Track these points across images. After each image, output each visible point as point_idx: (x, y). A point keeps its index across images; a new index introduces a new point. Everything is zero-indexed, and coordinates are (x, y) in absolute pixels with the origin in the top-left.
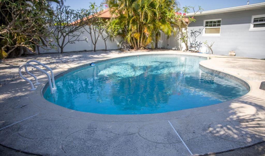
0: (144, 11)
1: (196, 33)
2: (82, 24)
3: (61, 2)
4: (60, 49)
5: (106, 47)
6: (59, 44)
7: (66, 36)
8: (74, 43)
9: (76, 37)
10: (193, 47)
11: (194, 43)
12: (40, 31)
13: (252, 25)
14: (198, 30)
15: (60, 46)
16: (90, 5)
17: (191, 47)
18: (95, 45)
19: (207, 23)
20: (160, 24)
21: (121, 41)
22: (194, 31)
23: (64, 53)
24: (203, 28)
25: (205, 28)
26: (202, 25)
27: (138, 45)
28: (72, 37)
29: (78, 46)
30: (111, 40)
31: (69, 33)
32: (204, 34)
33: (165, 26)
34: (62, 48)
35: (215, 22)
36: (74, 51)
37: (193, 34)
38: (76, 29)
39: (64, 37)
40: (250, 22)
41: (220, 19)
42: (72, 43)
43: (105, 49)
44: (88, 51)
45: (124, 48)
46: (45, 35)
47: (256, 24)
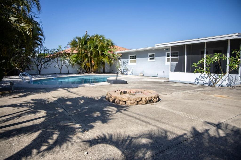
0: (90, 50)
1: (125, 63)
2: (53, 57)
3: (41, 45)
4: (39, 72)
5: (68, 71)
6: (38, 69)
7: (43, 64)
8: (48, 68)
9: (49, 65)
10: (124, 72)
11: (125, 69)
12: (27, 61)
13: (149, 59)
14: (126, 61)
15: (38, 70)
16: (59, 46)
17: (124, 71)
18: (61, 70)
19: (130, 56)
20: (102, 57)
21: (80, 68)
22: (124, 62)
23: (41, 74)
24: (129, 60)
25: (130, 60)
26: (128, 58)
27: (90, 70)
28: (47, 65)
29: (50, 70)
30: (73, 67)
31: (44, 63)
32: (129, 63)
33: (105, 59)
34: (40, 71)
35: (134, 56)
36: (48, 73)
37: (124, 63)
38: (50, 60)
39: (42, 65)
40: (147, 57)
41: (136, 55)
42: (46, 68)
43: (68, 72)
44: (57, 74)
45: (81, 72)
46: (30, 63)
47: (151, 58)
